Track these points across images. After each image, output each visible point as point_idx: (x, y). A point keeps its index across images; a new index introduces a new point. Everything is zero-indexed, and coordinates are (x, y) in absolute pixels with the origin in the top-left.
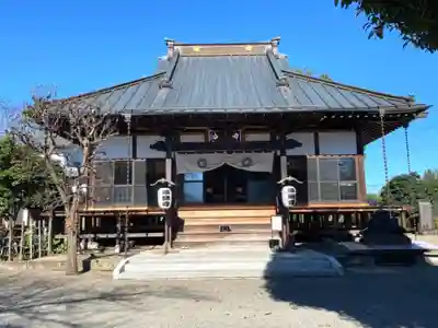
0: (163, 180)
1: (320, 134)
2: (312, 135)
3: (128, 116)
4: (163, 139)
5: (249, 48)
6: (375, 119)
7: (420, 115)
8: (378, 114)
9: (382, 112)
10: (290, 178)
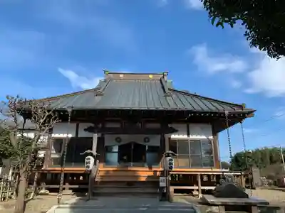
0: (89, 151)
1: (190, 125)
2: (186, 125)
3: (70, 110)
4: (92, 125)
5: (151, 76)
6: (222, 117)
7: (250, 115)
8: (224, 114)
9: (227, 112)
10: (170, 152)
